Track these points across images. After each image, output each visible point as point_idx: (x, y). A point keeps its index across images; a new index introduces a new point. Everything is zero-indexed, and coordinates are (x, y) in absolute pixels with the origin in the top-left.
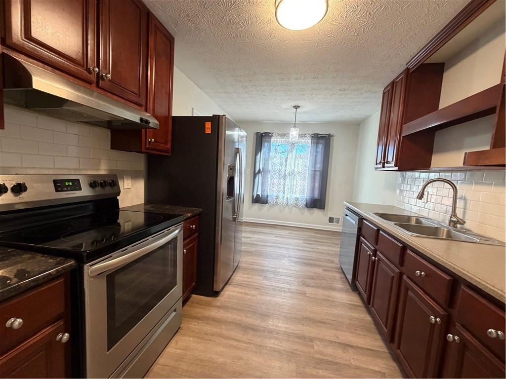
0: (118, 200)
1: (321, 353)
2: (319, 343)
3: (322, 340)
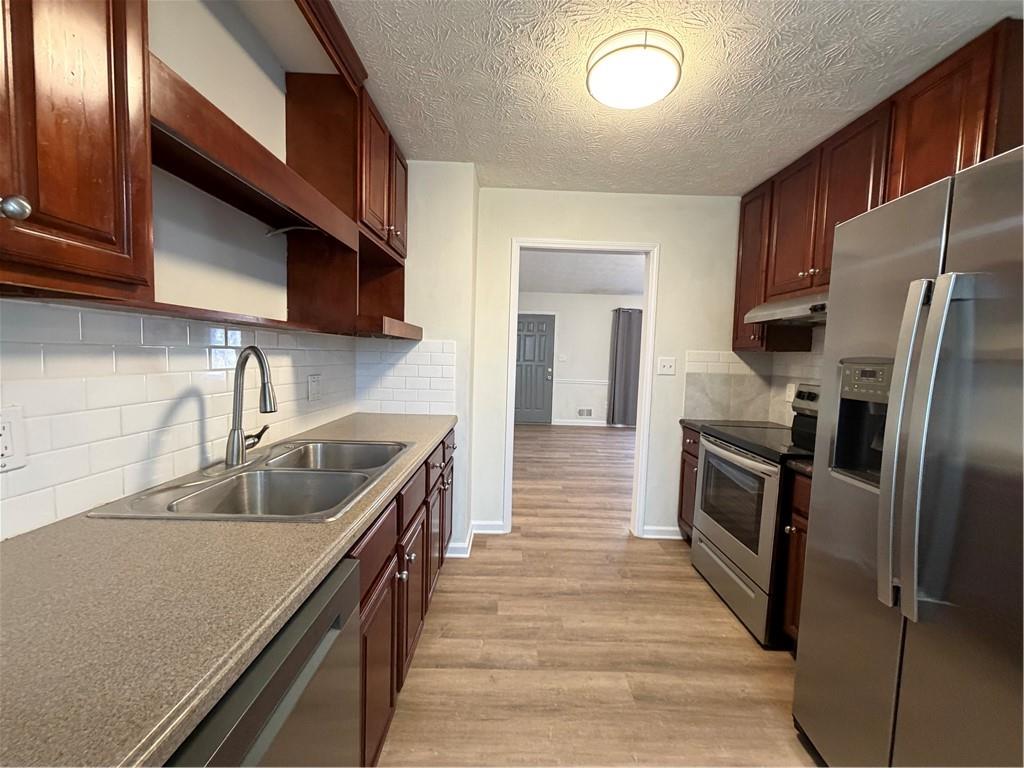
0: (793, 440)
1: (524, 646)
2: (529, 661)
3: (523, 667)
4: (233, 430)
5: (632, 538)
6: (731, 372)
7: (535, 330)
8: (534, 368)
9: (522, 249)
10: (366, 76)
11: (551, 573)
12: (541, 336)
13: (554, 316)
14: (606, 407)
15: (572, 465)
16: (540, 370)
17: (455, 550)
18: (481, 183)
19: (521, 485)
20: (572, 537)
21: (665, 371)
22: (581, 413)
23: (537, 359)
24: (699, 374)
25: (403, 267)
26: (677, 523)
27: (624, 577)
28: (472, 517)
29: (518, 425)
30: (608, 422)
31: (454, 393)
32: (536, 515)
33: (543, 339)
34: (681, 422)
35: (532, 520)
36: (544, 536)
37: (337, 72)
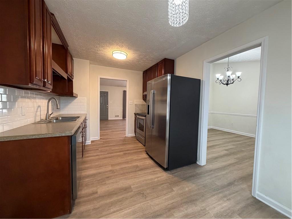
3: (105, 155)
4: (47, 113)
5: (126, 137)
6: (143, 104)
7: (103, 95)
8: (103, 105)
9: (100, 78)
10: (68, 46)
11: (109, 144)
12: (105, 97)
13: (108, 92)
14: (122, 114)
15: (113, 127)
16: (105, 106)
17: (88, 143)
18: (90, 64)
19: (101, 132)
20: (114, 138)
21: (131, 104)
22: (116, 116)
23: (104, 103)
24: (137, 104)
25: (73, 81)
26: (134, 133)
27: (124, 142)
28: (91, 136)
29: (101, 120)
30: (123, 118)
31: (86, 109)
32: (105, 136)
33: (105, 98)
34: (134, 113)
35: (104, 137)
36: (107, 139)
37: (62, 44)
